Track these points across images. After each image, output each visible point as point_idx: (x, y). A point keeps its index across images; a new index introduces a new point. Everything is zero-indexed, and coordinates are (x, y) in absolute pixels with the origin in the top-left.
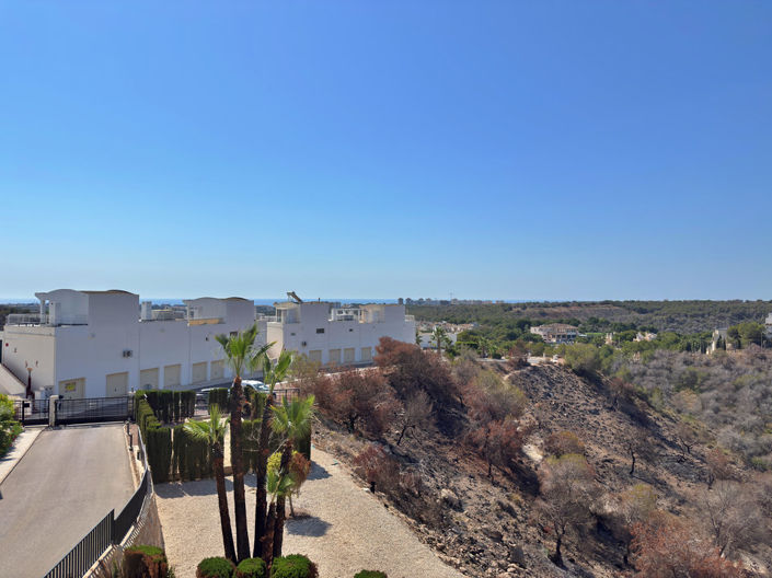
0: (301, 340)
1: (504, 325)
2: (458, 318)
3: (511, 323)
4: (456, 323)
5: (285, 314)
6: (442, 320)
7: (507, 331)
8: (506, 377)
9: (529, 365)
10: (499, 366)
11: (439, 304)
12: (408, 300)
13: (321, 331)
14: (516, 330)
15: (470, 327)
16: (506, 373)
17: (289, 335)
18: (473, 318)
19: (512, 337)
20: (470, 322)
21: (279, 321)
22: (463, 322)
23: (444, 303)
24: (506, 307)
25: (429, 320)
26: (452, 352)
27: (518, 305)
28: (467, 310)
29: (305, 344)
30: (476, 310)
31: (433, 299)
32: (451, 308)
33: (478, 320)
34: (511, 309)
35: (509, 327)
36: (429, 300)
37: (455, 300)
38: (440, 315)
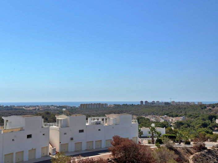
0: (70, 137)
1: (200, 118)
2: (174, 114)
3: (205, 117)
4: (173, 117)
5: (61, 122)
6: (165, 114)
7: (202, 122)
8: (191, 156)
9: (206, 148)
10: (188, 150)
11: (164, 104)
12: (146, 102)
13: (81, 131)
14: (207, 121)
15: (180, 119)
16: (192, 154)
17: (63, 134)
18: (183, 113)
19: (205, 125)
20: (181, 116)
21: (58, 126)
22: (177, 116)
23: (167, 104)
24: (203, 107)
25: (157, 114)
26: (160, 142)
27: (210, 105)
28: (179, 108)
29: (72, 139)
30: (185, 108)
31: (160, 101)
32: (171, 107)
33: (185, 114)
34: (205, 108)
35: (204, 120)
36: (158, 102)
37: (173, 102)
38: (164, 111)
